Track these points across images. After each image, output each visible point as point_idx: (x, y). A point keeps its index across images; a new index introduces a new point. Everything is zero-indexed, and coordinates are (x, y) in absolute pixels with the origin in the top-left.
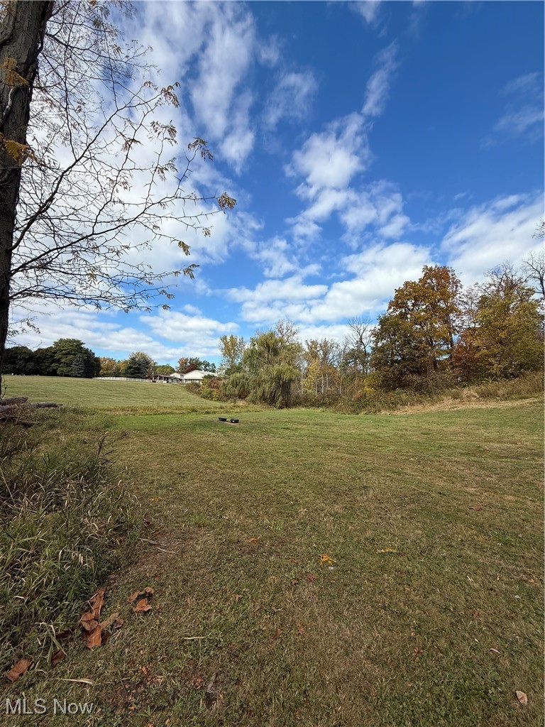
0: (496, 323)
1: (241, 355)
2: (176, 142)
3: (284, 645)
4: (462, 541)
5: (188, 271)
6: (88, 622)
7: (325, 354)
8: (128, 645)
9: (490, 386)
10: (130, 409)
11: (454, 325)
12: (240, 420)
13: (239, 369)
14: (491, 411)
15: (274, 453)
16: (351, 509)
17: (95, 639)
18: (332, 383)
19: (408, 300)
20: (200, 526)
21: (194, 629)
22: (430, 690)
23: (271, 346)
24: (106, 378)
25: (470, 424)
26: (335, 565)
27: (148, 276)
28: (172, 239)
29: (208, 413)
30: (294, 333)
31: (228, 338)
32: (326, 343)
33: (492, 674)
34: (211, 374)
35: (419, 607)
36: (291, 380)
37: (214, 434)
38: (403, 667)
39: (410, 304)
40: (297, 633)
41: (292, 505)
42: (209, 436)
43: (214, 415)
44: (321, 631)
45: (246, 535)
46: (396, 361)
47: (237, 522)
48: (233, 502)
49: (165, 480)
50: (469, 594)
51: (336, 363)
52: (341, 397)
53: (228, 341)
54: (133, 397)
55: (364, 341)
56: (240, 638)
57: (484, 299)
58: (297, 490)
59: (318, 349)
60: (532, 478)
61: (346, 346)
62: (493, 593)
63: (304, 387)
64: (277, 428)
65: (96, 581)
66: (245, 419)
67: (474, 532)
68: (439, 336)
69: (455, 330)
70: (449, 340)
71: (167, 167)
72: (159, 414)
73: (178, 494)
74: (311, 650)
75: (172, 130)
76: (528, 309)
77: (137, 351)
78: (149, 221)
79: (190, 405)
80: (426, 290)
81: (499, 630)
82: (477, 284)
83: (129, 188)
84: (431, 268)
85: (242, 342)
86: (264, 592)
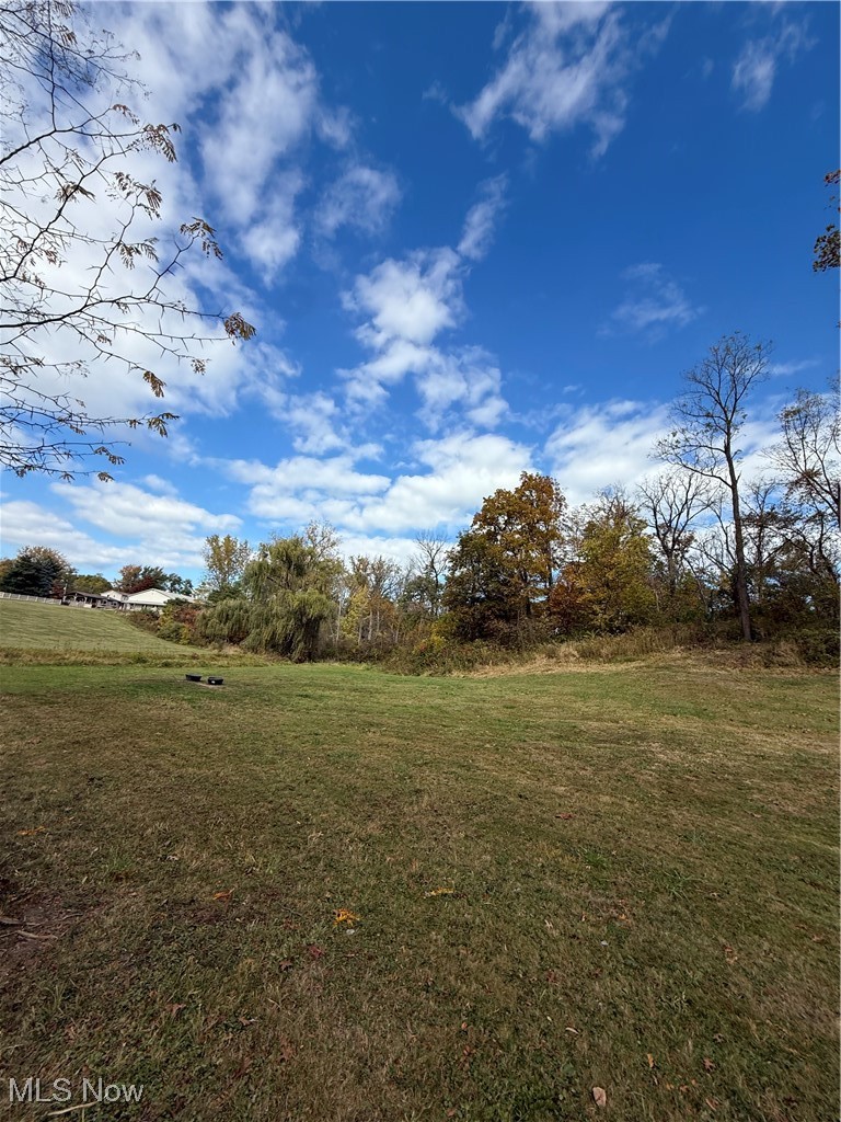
0: (603, 560)
1: (241, 571)
2: (158, 215)
3: (252, 1088)
4: (543, 866)
5: (157, 422)
7: (379, 580)
9: (592, 642)
11: (554, 556)
12: (225, 679)
13: (234, 593)
14: (591, 677)
15: (279, 738)
16: (392, 827)
18: (384, 626)
19: (500, 514)
20: (118, 879)
23: (294, 560)
25: (566, 694)
26: (358, 925)
27: (75, 418)
28: (133, 366)
29: (166, 665)
30: (334, 544)
31: (222, 540)
32: (381, 564)
33: (566, 1068)
34: (182, 597)
35: (476, 979)
36: (321, 618)
37: (174, 704)
38: (445, 1084)
39: (501, 520)
40: (280, 1058)
41: (299, 828)
42: (164, 707)
43: (179, 670)
44: (321, 1048)
45: (208, 888)
46: (478, 600)
47: (194, 865)
48: (192, 828)
49: (59, 791)
50: (545, 949)
51: (394, 595)
52: (396, 649)
53: (220, 544)
54: (12, 630)
55: (437, 566)
56: (169, 1090)
57: (591, 526)
58: (310, 801)
59: (368, 572)
60: (632, 769)
61: (410, 571)
62: (576, 942)
63: (340, 629)
64: (288, 696)
66: (236, 678)
67: (559, 852)
68: (535, 570)
69: (556, 563)
70: (548, 576)
71: (139, 249)
72: (66, 665)
73: (83, 819)
74: (300, 1086)
75: (154, 196)
76: (640, 546)
77: (37, 546)
78: (89, 326)
79: (133, 649)
80: (524, 505)
81: (578, 997)
82: (584, 505)
83: (58, 263)
84: (531, 476)
85: (244, 549)
86: (228, 991)
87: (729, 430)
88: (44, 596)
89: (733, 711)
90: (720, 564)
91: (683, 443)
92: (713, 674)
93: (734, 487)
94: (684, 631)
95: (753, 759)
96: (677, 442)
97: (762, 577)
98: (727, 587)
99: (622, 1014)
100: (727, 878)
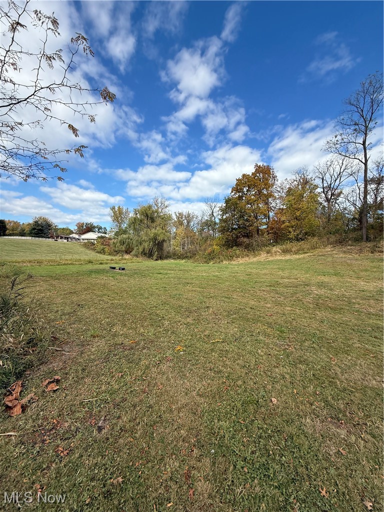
0: (295, 206)
1: (127, 222)
2: (59, 34)
3: (149, 396)
4: (259, 332)
5: (78, 150)
6: (11, 401)
7: (188, 223)
8: (42, 410)
9: (288, 245)
10: (36, 262)
11: (271, 206)
12: (126, 268)
13: (125, 232)
14: (287, 261)
15: (150, 289)
16: (198, 320)
17: (17, 410)
18: (192, 243)
19: (244, 187)
20: (94, 337)
21: (90, 395)
22: (230, 405)
23: (149, 215)
24: (12, 237)
25: (275, 269)
26: (184, 351)
27: (42, 151)
28: (62, 122)
29: (101, 264)
30: (167, 207)
31: (116, 208)
32: (189, 215)
33: (262, 393)
34: (103, 235)
35: (230, 367)
36: (164, 241)
37: (106, 278)
38: (217, 397)
39: (245, 190)
40: (158, 388)
41: (160, 320)
42: (102, 279)
43: (106, 266)
44: (172, 386)
45: (127, 340)
46: (234, 229)
47: (121, 333)
48: (119, 321)
49: (68, 309)
50: (257, 358)
51: (195, 229)
52: (198, 253)
53: (116, 210)
54: (38, 252)
55: (215, 214)
56: (121, 396)
57: (290, 189)
58: (164, 311)
59: (183, 219)
60: (301, 297)
61: (202, 218)
62: (270, 356)
63: (173, 246)
64: (153, 273)
65: (14, 376)
66: (130, 268)
67: (266, 327)
68: (261, 213)
69: (272, 209)
70: (267, 216)
71: (54, 57)
72: (61, 265)
73: (78, 318)
74: (166, 396)
75: (55, 22)
76: (313, 198)
77: (39, 216)
78: (40, 103)
79: (87, 258)
80: (256, 181)
81: (269, 373)
82: (287, 179)
83: (18, 70)
84: (260, 166)
85: (127, 212)
86: (138, 370)
87: (366, 132)
88: (47, 238)
89: (353, 273)
90: (354, 205)
91: (340, 141)
92: (345, 257)
93: (366, 164)
94: (333, 238)
95: (358, 292)
96: (337, 141)
97: (376, 210)
98: (357, 216)
99: (286, 378)
100: (337, 336)
